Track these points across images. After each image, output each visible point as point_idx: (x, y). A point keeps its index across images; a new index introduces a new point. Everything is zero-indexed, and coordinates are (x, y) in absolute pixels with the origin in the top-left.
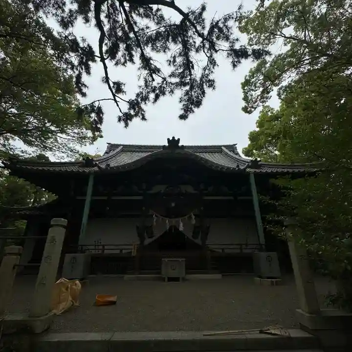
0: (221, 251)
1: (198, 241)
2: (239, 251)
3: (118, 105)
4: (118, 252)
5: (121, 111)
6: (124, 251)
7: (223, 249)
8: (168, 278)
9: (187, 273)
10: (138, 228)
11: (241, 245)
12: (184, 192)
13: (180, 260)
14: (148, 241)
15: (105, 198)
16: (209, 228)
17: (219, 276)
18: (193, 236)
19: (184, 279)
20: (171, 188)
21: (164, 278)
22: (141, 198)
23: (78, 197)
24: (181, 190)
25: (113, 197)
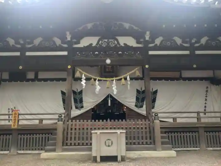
0: (171, 120)
1: (143, 111)
2: (195, 120)
4: (37, 122)
6: (44, 122)
7: (175, 119)
8: (101, 157)
9: (128, 150)
10: (63, 93)
11: (198, 113)
12: (123, 45)
13: (118, 131)
14: (75, 112)
15: (18, 54)
16: (156, 92)
17: (173, 153)
18: (136, 106)
19: (123, 159)
20: (106, 40)
21: (95, 158)
22: (65, 53)
24: (119, 43)
25: (29, 53)
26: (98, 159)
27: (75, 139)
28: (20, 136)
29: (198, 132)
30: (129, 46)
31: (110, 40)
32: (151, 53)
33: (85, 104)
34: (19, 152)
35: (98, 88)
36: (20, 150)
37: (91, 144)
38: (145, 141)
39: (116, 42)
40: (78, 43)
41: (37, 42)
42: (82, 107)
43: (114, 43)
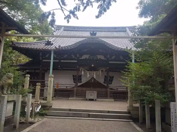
1: (106, 85)
2: (125, 90)
3: (63, 12)
4: (65, 87)
5: (65, 15)
6: (68, 87)
7: (117, 89)
9: (98, 98)
10: (73, 76)
12: (99, 59)
13: (94, 92)
14: (79, 84)
15: (58, 61)
17: (113, 100)
18: (104, 82)
19: (96, 100)
20: (92, 56)
21: (87, 99)
22: (76, 61)
23: (44, 60)
24: (97, 58)
25: (62, 61)
26: (88, 100)
27: (78, 94)
28: (59, 92)
29: (126, 94)
30: (101, 59)
31: (94, 57)
32: (110, 62)
33: (82, 81)
34: (59, 98)
35: (88, 75)
36: (59, 97)
37: (85, 96)
38: (104, 96)
39: (96, 57)
40: (81, 57)
41: (66, 56)
42: (81, 82)
43: (95, 58)
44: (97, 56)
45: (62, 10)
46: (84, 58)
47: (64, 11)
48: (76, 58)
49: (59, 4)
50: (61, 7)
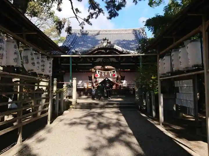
5: (79, 23)
15: (75, 64)
22: (91, 64)
23: (62, 64)
24: (110, 61)
25: (79, 64)
31: (107, 60)
32: (121, 64)
40: (96, 61)
44: (109, 59)
45: (77, 18)
46: (99, 61)
47: (78, 19)
48: (91, 61)
49: (74, 12)
50: (76, 16)
